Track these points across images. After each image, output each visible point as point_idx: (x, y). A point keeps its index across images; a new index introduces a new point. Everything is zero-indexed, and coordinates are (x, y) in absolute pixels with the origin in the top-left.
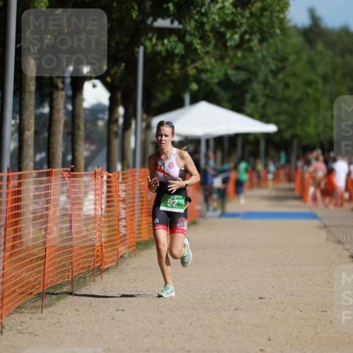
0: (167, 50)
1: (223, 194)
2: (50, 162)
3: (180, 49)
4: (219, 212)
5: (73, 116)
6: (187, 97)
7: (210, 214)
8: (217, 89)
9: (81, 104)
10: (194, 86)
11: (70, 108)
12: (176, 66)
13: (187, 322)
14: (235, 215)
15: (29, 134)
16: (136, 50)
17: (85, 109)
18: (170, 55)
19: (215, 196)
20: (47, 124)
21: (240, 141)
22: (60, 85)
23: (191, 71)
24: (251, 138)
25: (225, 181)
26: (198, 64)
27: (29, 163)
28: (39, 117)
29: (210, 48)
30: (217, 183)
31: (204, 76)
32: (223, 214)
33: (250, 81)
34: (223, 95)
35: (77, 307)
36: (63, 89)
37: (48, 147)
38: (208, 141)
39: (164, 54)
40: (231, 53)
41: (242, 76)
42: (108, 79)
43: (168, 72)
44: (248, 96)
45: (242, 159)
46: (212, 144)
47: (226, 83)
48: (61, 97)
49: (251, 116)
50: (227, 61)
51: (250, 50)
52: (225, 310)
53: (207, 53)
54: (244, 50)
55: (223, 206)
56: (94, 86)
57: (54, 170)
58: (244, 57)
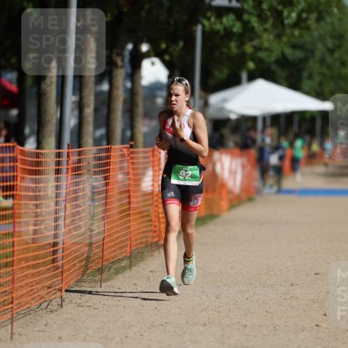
0: (225, 29)
1: (279, 171)
2: (109, 138)
3: (237, 28)
4: (275, 189)
5: (132, 93)
6: (244, 76)
7: (267, 190)
8: (274, 67)
9: (139, 83)
10: (251, 65)
11: (129, 85)
12: (233, 45)
13: (243, 297)
14: (291, 192)
15: (89, 111)
16: (194, 28)
17: (145, 88)
18: (228, 34)
19: (271, 173)
20: (106, 102)
21: (296, 119)
22: (120, 63)
23: (248, 49)
24: (308, 116)
25: (281, 158)
26: (256, 43)
27: (88, 140)
28: (98, 95)
29: (268, 25)
30: (274, 160)
31: (262, 55)
32: (280, 191)
33: (306, 59)
34: (281, 73)
35: (135, 282)
36: (122, 67)
37: (108, 124)
38: (264, 118)
39: (222, 32)
40: (288, 32)
41: (299, 54)
42: (167, 57)
43: (225, 50)
44: (305, 74)
46: (268, 122)
47: (283, 61)
48: (120, 75)
49: (307, 93)
50: (285, 39)
51: (308, 28)
52: (281, 286)
53: (266, 30)
54: (302, 28)
55: (279, 182)
56: (153, 64)
57: (113, 147)
58: (301, 36)
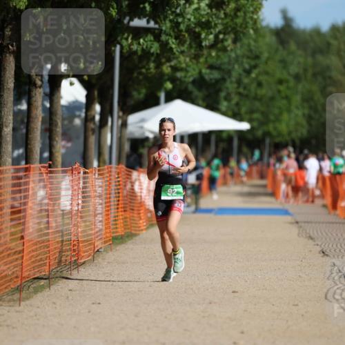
2: (28, 157)
3: (155, 48)
4: (193, 208)
5: (51, 113)
6: (162, 96)
8: (191, 87)
9: (59, 102)
10: (169, 85)
11: (48, 105)
12: (152, 65)
14: (209, 211)
15: (8, 131)
16: (113, 48)
17: (63, 106)
18: (146, 54)
19: (189, 192)
20: (25, 120)
21: (213, 138)
22: (39, 82)
23: (166, 69)
24: (224, 135)
25: (199, 178)
26: (173, 63)
27: (7, 159)
28: (17, 114)
29: (185, 48)
31: (179, 75)
32: (197, 210)
33: (224, 80)
34: (197, 93)
35: (54, 300)
36: (41, 87)
37: (26, 143)
39: (140, 53)
40: (206, 52)
41: (216, 75)
42: (85, 77)
43: (144, 71)
44: (223, 94)
45: (215, 156)
46: (186, 141)
47: (200, 82)
48: (39, 95)
49: (224, 114)
50: (202, 60)
51: (225, 49)
52: (199, 304)
53: (182, 52)
54: (219, 50)
55: (197, 202)
56: (72, 84)
57: (32, 166)
58: (218, 57)
